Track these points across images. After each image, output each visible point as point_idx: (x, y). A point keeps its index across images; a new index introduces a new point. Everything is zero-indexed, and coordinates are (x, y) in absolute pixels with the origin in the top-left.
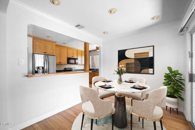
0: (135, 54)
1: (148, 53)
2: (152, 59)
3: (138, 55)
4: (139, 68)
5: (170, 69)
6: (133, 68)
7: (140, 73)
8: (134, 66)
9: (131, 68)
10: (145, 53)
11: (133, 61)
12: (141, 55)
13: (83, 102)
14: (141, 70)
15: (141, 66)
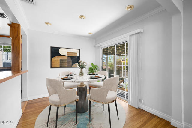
0: (68, 53)
1: (77, 53)
2: (79, 57)
3: (70, 54)
4: (71, 63)
5: (92, 64)
6: (66, 63)
7: (72, 67)
8: (67, 62)
9: (64, 63)
10: (75, 53)
11: (66, 58)
12: (72, 54)
13: (50, 96)
14: (72, 65)
15: (72, 62)
